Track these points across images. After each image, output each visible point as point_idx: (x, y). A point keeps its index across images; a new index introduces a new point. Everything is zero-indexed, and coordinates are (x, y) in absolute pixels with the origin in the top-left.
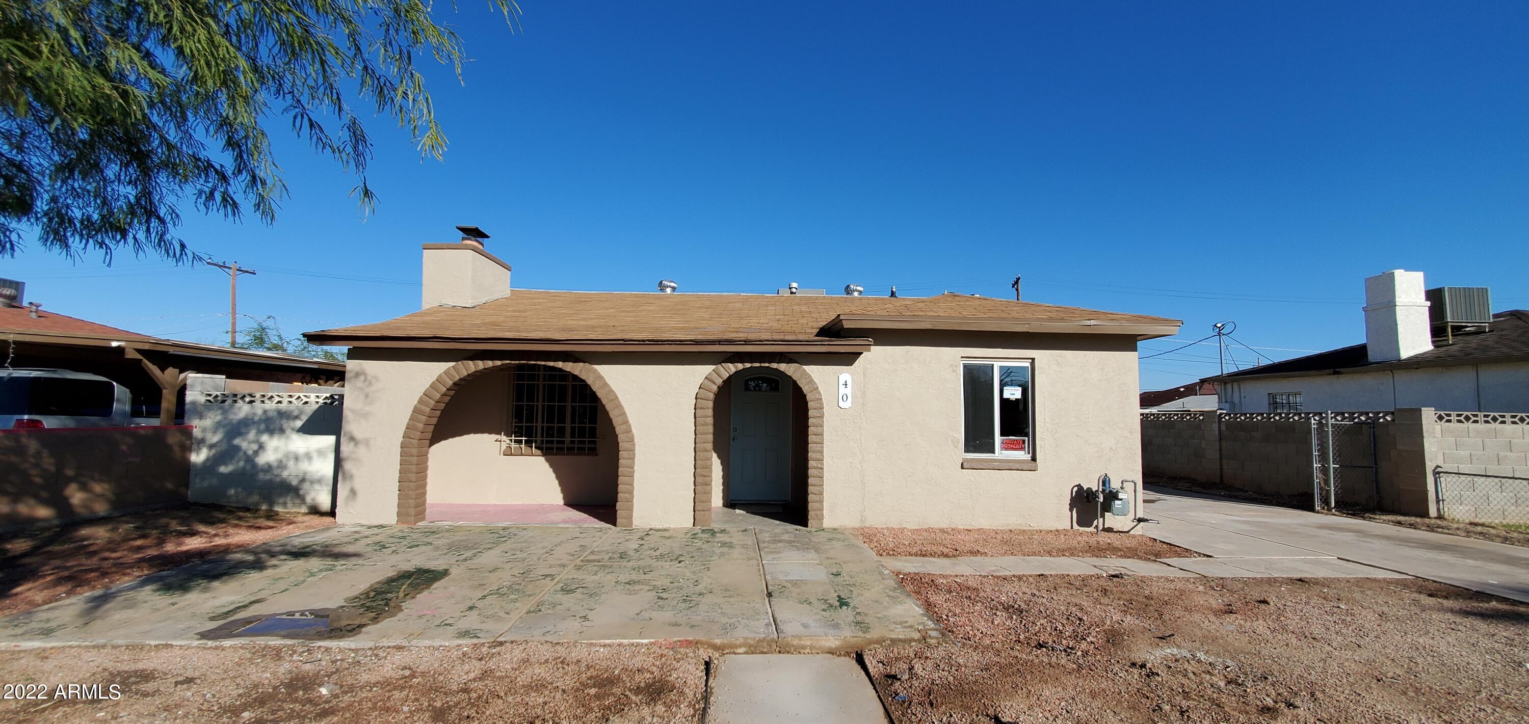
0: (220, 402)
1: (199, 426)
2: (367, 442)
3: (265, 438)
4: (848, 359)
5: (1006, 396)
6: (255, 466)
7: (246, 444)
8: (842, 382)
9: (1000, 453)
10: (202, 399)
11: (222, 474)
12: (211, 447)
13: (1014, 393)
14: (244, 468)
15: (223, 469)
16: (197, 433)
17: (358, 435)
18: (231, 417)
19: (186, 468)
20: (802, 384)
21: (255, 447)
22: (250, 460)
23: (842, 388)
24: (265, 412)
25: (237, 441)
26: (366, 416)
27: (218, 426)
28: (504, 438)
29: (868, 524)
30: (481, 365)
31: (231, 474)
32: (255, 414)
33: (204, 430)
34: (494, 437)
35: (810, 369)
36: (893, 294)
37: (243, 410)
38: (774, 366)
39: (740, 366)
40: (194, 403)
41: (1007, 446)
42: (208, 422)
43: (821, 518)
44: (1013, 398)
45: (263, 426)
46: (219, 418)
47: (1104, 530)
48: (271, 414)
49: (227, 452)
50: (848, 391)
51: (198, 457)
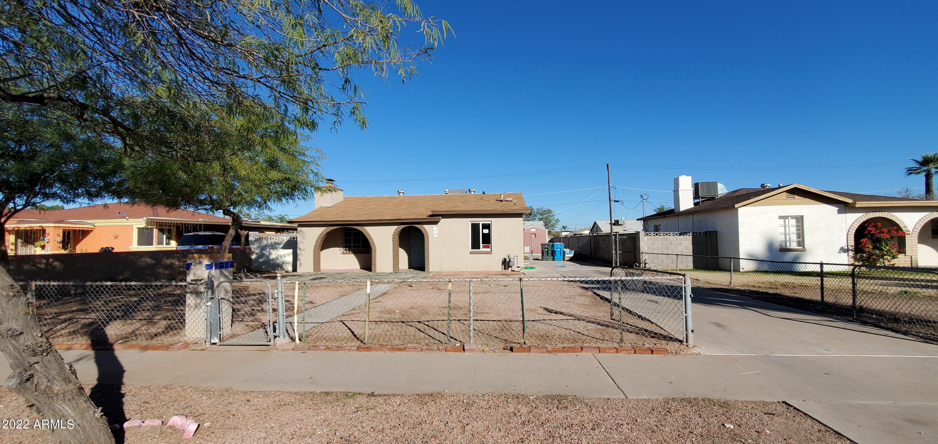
0: (259, 240)
1: (254, 247)
2: (304, 250)
3: (272, 250)
4: (436, 223)
5: (484, 232)
6: (269, 259)
7: (266, 253)
8: (434, 229)
9: (482, 249)
10: (253, 239)
11: (260, 262)
12: (257, 254)
13: (486, 231)
14: (266, 260)
15: (260, 260)
16: (253, 250)
17: (302, 248)
18: (262, 244)
19: (251, 259)
20: (422, 230)
21: (268, 253)
22: (268, 257)
23: (434, 231)
24: (271, 243)
25: (264, 252)
26: (303, 243)
27: (258, 247)
28: (341, 249)
29: (442, 270)
30: (333, 228)
31: (263, 262)
32: (268, 243)
33: (254, 249)
34: (339, 248)
35: (425, 226)
36: (484, 193)
37: (265, 242)
38: (415, 225)
39: (405, 226)
40: (251, 240)
41: (484, 247)
42: (255, 246)
43: (429, 269)
44: (486, 233)
45: (271, 247)
46: (258, 245)
47: (512, 271)
48: (273, 243)
49: (261, 255)
50: (436, 232)
51: (254, 257)
